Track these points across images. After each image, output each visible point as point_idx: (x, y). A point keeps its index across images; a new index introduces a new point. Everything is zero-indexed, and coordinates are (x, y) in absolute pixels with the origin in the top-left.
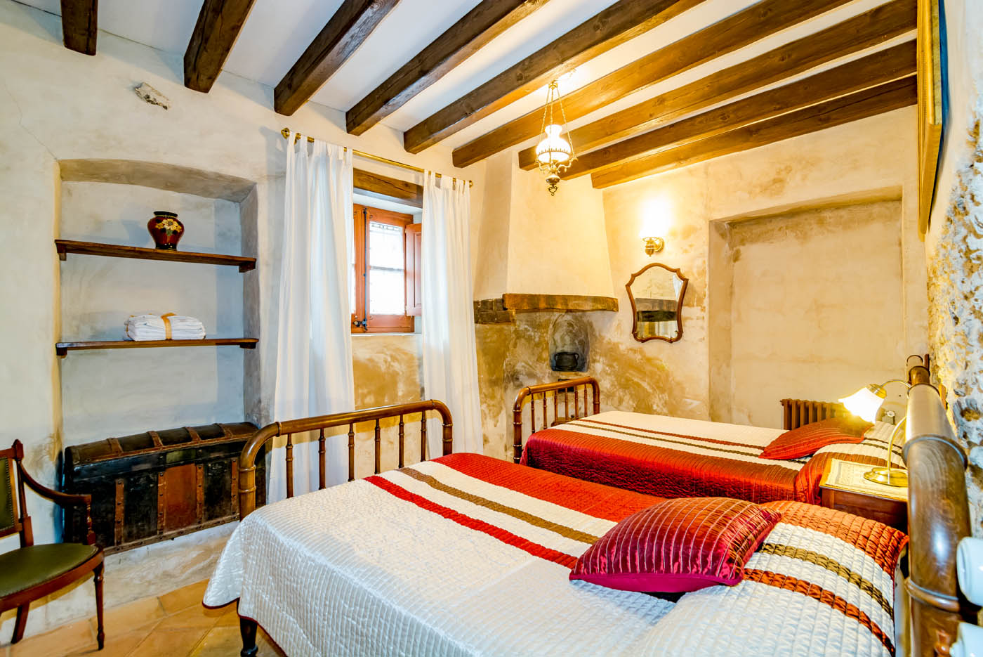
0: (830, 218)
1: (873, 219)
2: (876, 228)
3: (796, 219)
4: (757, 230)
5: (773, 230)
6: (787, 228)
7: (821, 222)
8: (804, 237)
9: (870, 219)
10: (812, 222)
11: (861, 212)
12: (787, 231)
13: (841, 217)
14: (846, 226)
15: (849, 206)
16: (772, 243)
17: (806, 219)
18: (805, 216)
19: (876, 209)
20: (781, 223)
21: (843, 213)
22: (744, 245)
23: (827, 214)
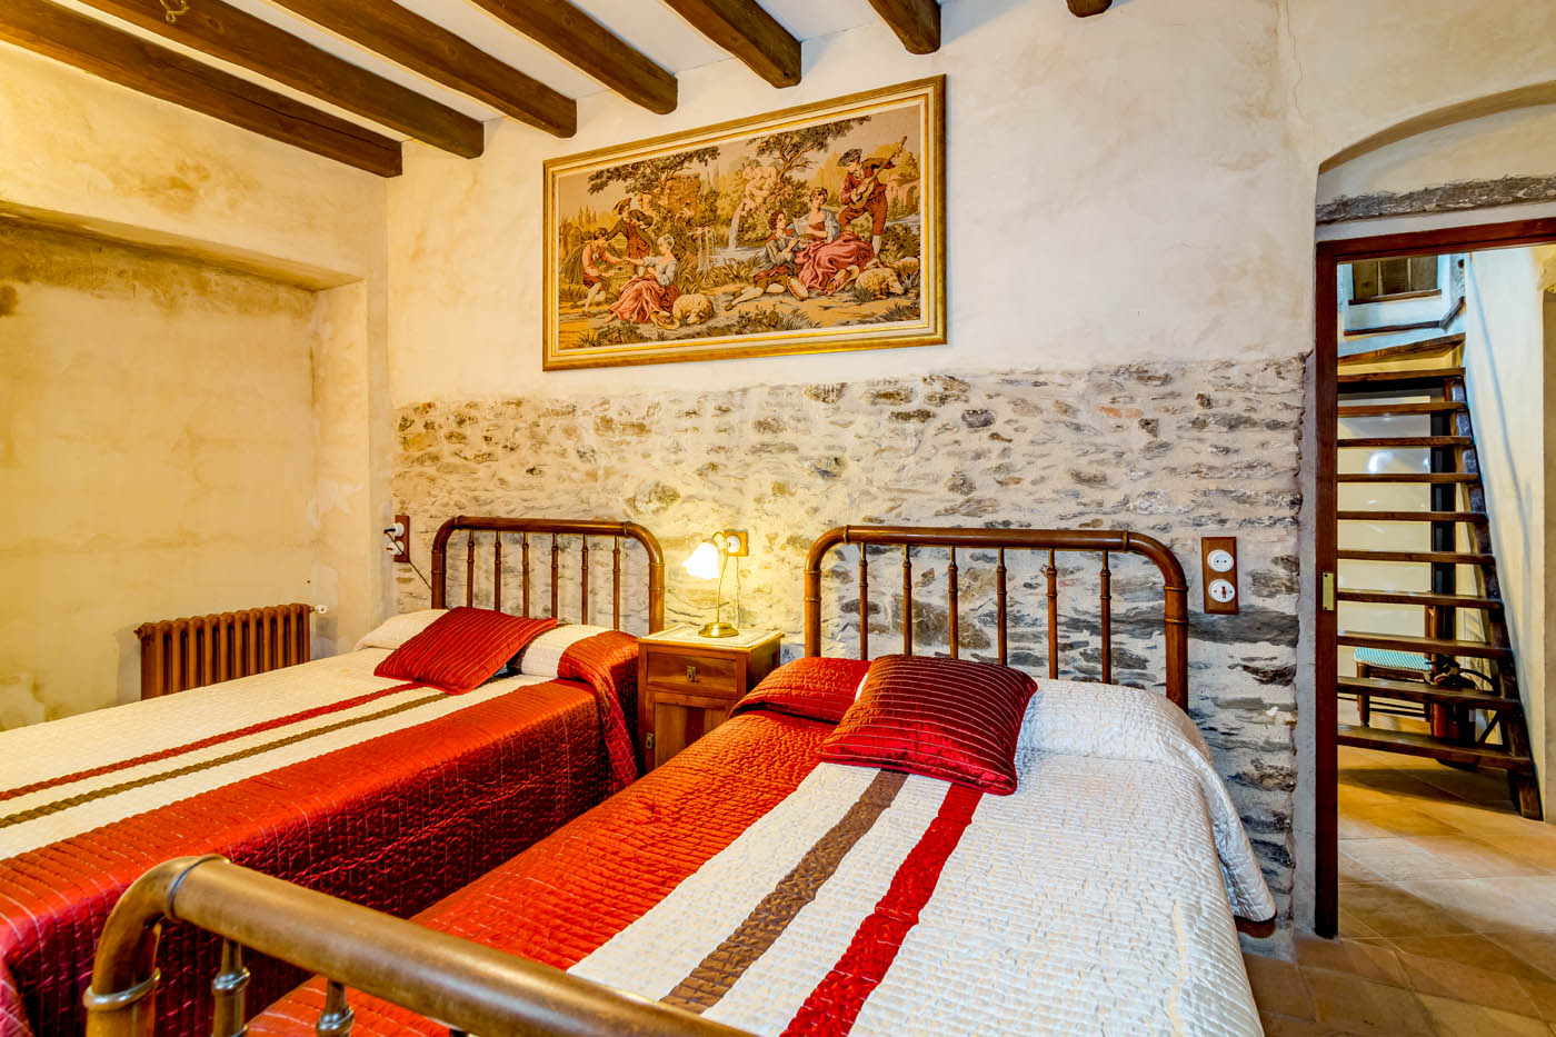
0: (217, 284)
1: (280, 309)
2: (283, 321)
3: (153, 265)
4: (64, 257)
5: (105, 271)
6: (136, 276)
7: (202, 287)
8: (171, 306)
9: (274, 307)
10: (185, 280)
11: (265, 292)
12: (137, 283)
13: (235, 289)
14: (245, 306)
15: (246, 274)
16: (101, 297)
17: (174, 272)
18: (170, 266)
19: (283, 293)
20: (123, 262)
21: (236, 282)
22: (27, 281)
23: (212, 276)
